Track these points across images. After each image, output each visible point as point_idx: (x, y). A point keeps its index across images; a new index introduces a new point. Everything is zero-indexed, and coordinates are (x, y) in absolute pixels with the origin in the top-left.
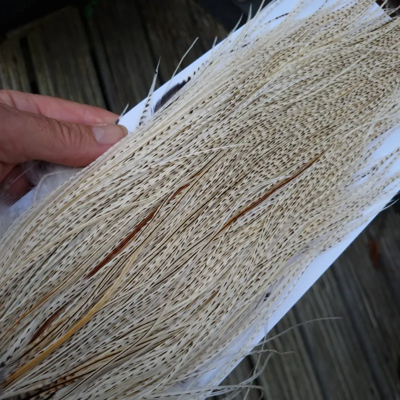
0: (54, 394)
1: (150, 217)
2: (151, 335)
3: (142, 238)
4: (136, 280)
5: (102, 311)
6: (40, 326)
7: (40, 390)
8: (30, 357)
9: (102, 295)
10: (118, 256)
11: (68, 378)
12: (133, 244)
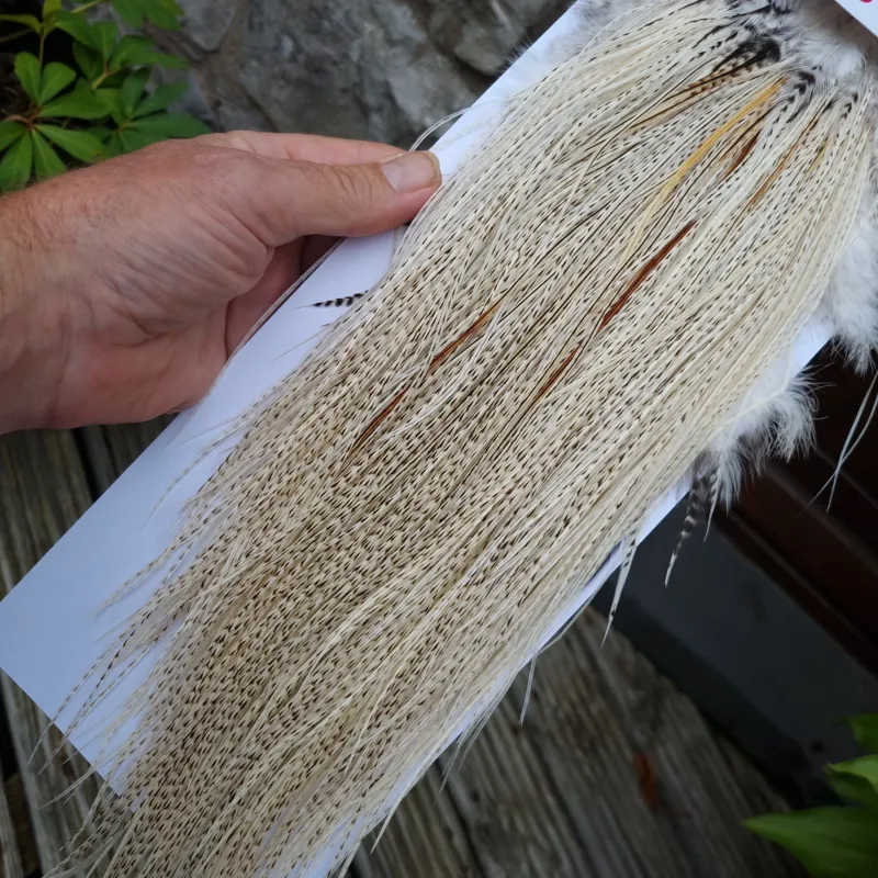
0: (715, 70)
1: (607, 317)
2: (590, 155)
3: (618, 283)
4: (619, 222)
5: (663, 179)
6: (748, 156)
7: (733, 73)
8: (754, 115)
9: (668, 200)
10: (652, 255)
11: (698, 89)
12: (630, 274)
